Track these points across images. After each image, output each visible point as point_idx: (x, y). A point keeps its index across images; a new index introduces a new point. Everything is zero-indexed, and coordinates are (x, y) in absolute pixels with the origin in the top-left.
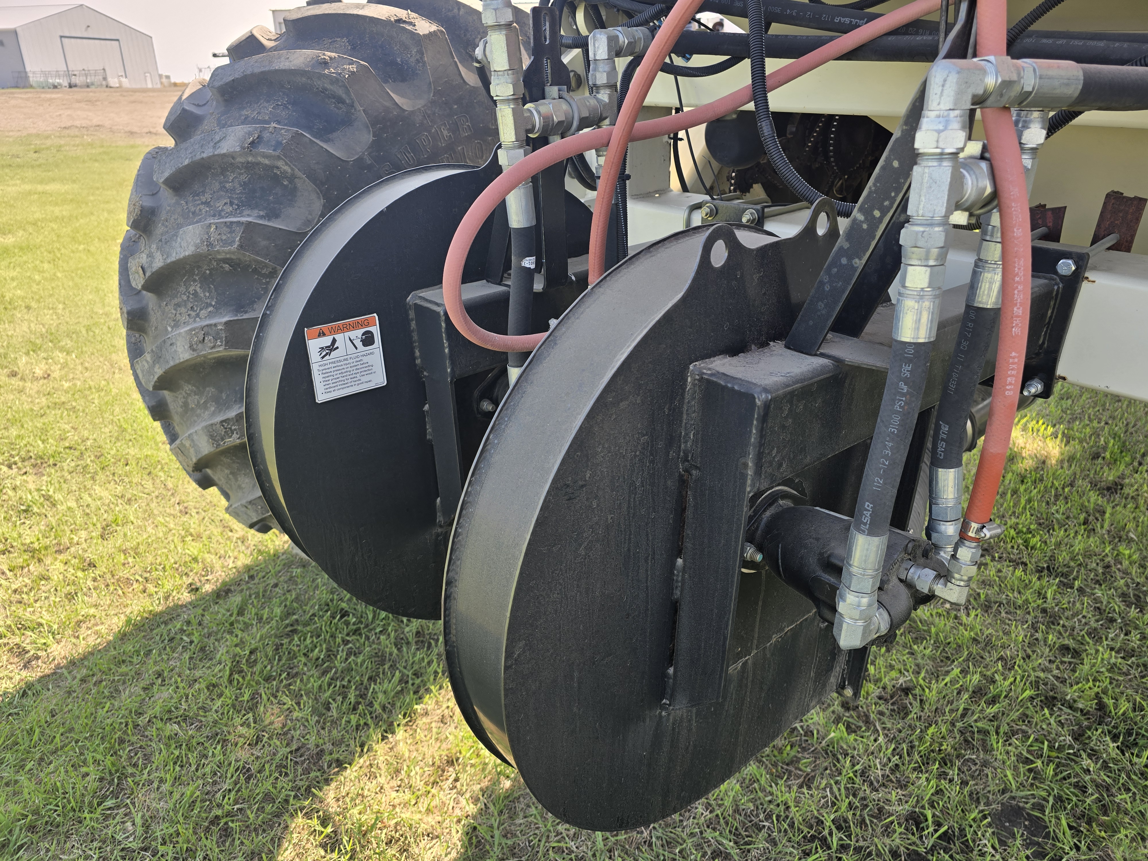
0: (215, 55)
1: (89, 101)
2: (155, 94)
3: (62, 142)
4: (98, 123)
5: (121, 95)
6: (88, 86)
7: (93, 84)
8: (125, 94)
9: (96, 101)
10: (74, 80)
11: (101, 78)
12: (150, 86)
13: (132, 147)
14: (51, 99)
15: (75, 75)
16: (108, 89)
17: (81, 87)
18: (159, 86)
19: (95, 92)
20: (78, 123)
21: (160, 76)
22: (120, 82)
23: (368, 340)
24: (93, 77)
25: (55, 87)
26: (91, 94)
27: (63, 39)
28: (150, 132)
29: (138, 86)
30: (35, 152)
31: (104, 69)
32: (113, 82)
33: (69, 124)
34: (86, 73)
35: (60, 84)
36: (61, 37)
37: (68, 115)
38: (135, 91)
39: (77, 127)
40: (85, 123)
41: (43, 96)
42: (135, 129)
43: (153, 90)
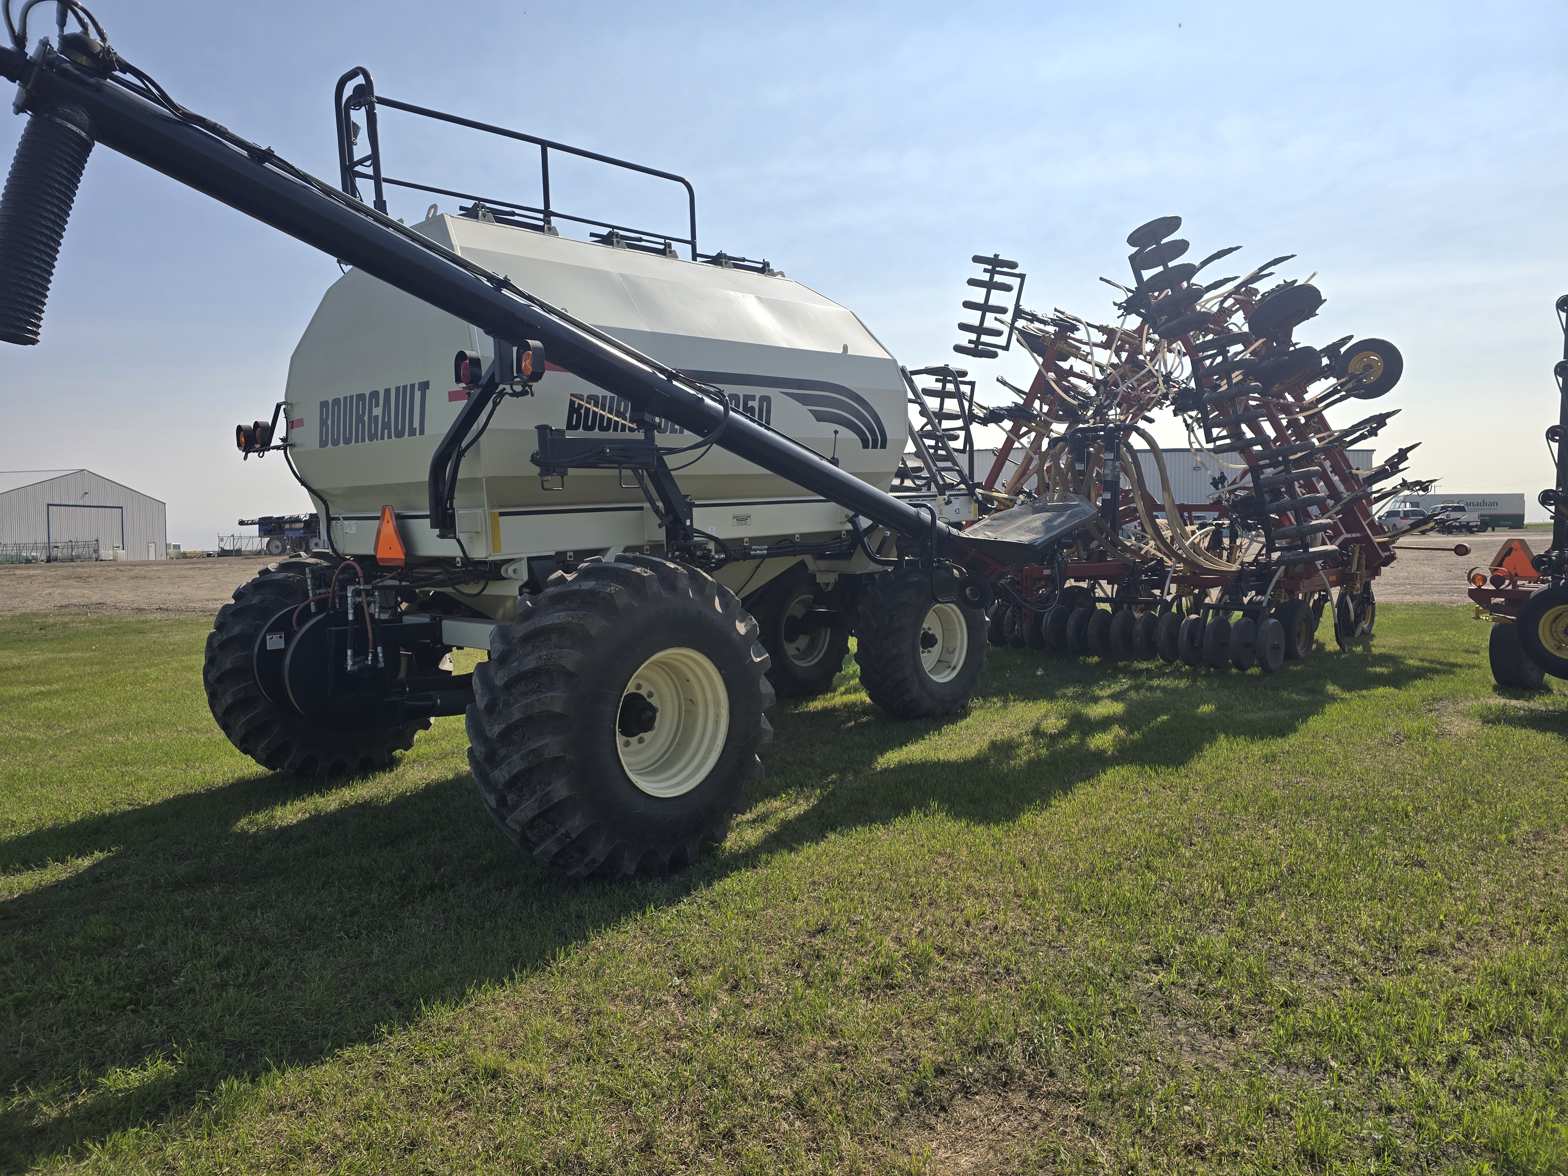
0: (242, 523)
1: (79, 578)
2: (161, 568)
3: (67, 620)
4: (99, 601)
5: (118, 570)
6: (72, 560)
7: (78, 557)
8: (122, 568)
9: (88, 577)
10: (55, 553)
11: (91, 550)
12: (152, 558)
13: (143, 622)
14: (29, 577)
15: (57, 547)
16: (99, 562)
17: (63, 561)
18: (164, 558)
19: (83, 567)
20: (74, 601)
21: (167, 546)
22: (115, 555)
23: (281, 637)
24: (81, 550)
25: (28, 561)
26: (79, 569)
27: (50, 507)
28: (161, 609)
29: (137, 559)
30: (41, 629)
31: (97, 540)
32: (106, 553)
33: (64, 603)
34: (71, 544)
35: (34, 558)
36: (49, 505)
37: (59, 594)
38: (134, 565)
39: (76, 605)
40: (83, 601)
41: (18, 572)
42: (143, 606)
43: (157, 563)
